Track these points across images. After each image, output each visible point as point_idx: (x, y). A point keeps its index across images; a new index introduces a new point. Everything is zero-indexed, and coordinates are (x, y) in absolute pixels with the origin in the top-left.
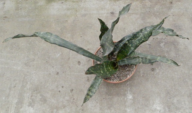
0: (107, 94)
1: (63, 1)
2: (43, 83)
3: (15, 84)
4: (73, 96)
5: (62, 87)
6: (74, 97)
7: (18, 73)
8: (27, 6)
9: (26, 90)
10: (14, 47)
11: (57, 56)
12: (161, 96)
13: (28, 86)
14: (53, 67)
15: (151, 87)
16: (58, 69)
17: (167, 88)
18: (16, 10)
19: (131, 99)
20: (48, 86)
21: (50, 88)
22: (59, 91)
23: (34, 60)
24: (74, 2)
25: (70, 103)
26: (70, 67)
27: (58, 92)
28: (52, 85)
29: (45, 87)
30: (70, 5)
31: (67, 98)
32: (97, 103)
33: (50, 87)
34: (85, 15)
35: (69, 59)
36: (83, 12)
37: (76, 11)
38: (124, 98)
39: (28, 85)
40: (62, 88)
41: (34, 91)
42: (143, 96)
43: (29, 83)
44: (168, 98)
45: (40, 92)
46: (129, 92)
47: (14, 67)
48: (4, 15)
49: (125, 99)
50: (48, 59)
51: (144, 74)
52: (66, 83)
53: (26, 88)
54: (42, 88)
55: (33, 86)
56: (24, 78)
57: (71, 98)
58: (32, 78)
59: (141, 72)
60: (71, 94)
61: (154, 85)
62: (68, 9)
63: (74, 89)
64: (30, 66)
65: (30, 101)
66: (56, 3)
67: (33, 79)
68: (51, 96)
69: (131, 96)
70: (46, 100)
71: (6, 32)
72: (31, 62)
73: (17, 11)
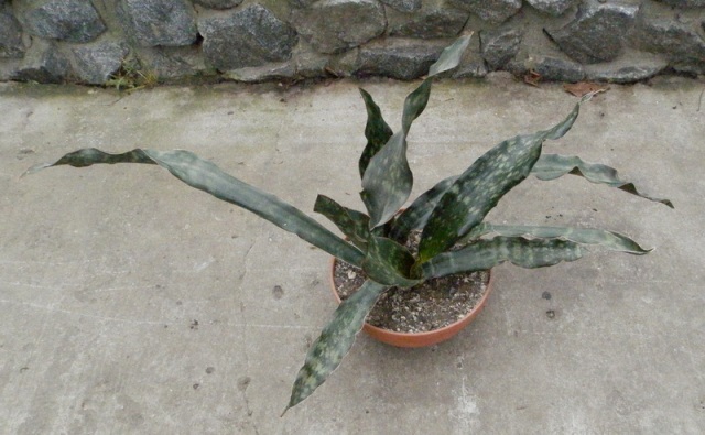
0: (380, 396)
1: (233, 109)
2: (136, 358)
3: (25, 359)
4: (247, 402)
5: (209, 371)
6: (251, 408)
7: (45, 324)
8: (107, 120)
9: (67, 380)
10: (43, 242)
11: (199, 270)
12: (591, 404)
13: (77, 367)
14: (179, 303)
15: (547, 374)
16: (198, 310)
17: (609, 376)
18: (68, 131)
19: (471, 414)
20: (153, 368)
21: (162, 375)
22: (196, 386)
23: (110, 281)
24: (271, 111)
25: (236, 429)
26: (242, 304)
27: (191, 389)
28: (168, 365)
29: (143, 369)
30: (255, 121)
31: (224, 409)
32: (341, 426)
33: (161, 370)
34: (306, 148)
35: (241, 277)
36: (300, 139)
37: (277, 136)
38: (447, 411)
39: (75, 365)
40: (205, 374)
41: (98, 385)
42: (520, 404)
43: (81, 356)
44: (618, 412)
45: (119, 387)
46: (463, 388)
47: (33, 305)
48: (24, 145)
49: (451, 413)
50: (164, 278)
51: (520, 328)
52: (223, 358)
53: (66, 374)
54: (131, 373)
55: (97, 366)
56: (66, 339)
57: (240, 409)
58: (95, 340)
59: (509, 322)
60: (239, 394)
61: (560, 364)
62: (249, 131)
63: (253, 378)
64: (93, 301)
65: (77, 421)
66: (208, 113)
67: (98, 342)
68: (160, 401)
69: (470, 404)
70: (140, 417)
71: (22, 195)
72: (99, 287)
73: (71, 136)
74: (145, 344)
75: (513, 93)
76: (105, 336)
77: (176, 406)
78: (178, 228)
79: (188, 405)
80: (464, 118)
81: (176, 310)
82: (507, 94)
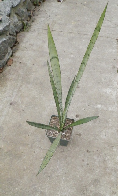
74: (71, 179)
75: (3, 76)
76: (66, 193)
77: (93, 169)
78: (25, 170)
79: (93, 166)
80: (8, 88)
81: (60, 170)
82: (3, 77)
